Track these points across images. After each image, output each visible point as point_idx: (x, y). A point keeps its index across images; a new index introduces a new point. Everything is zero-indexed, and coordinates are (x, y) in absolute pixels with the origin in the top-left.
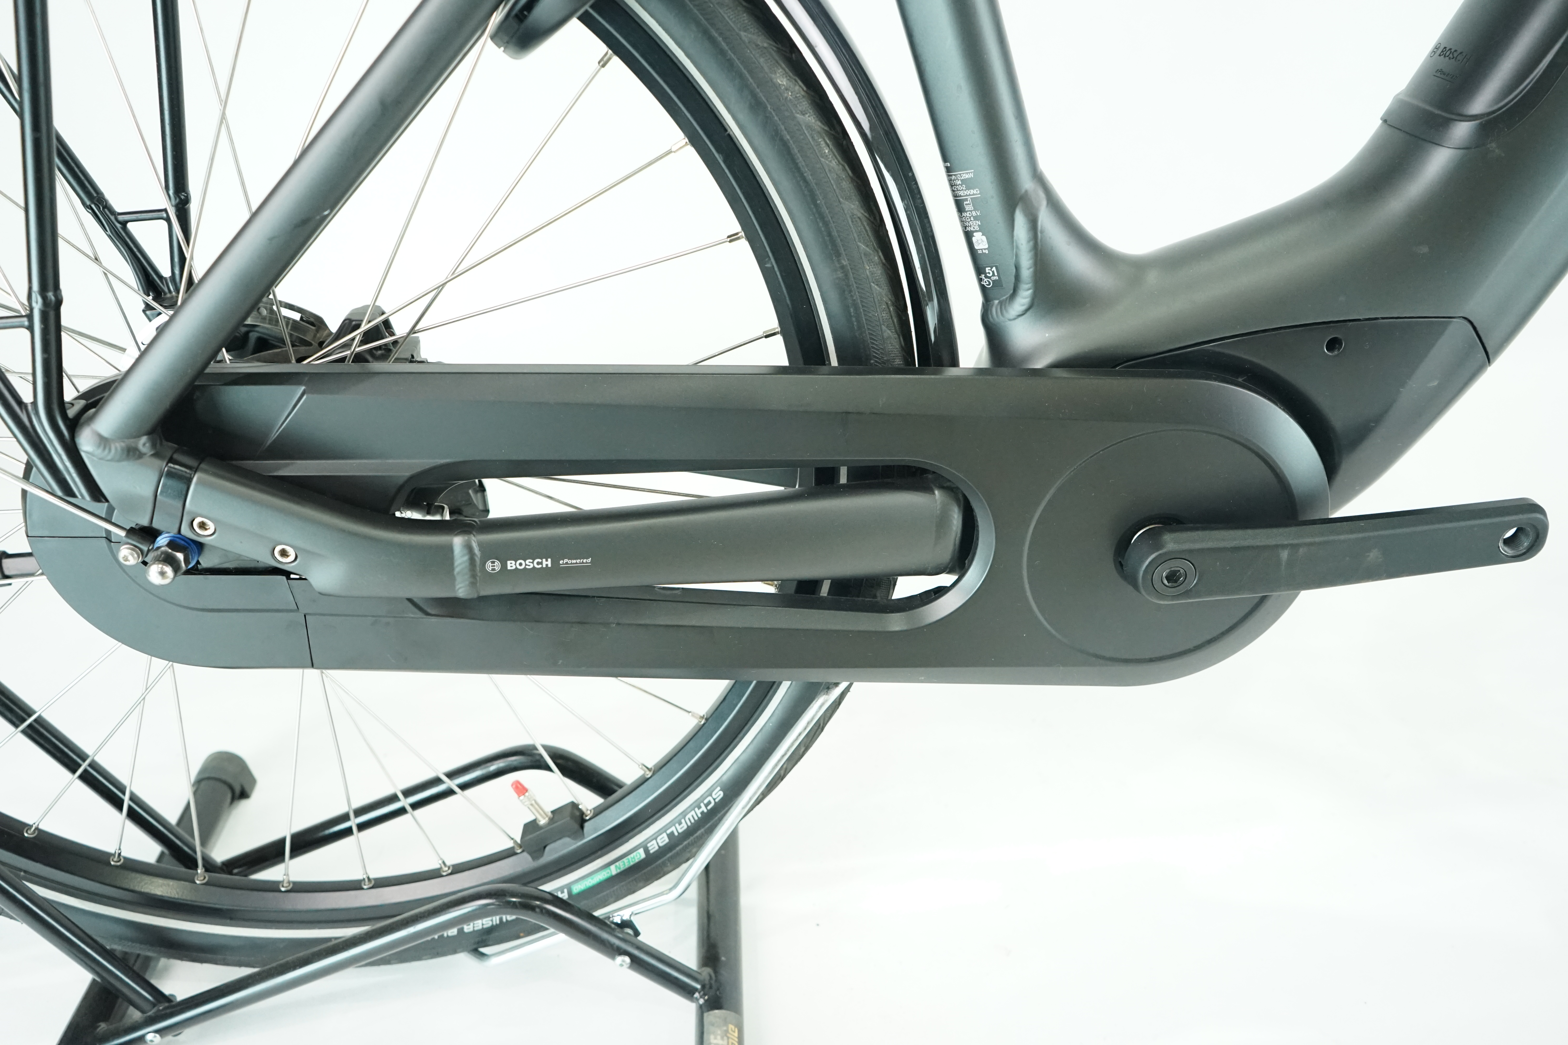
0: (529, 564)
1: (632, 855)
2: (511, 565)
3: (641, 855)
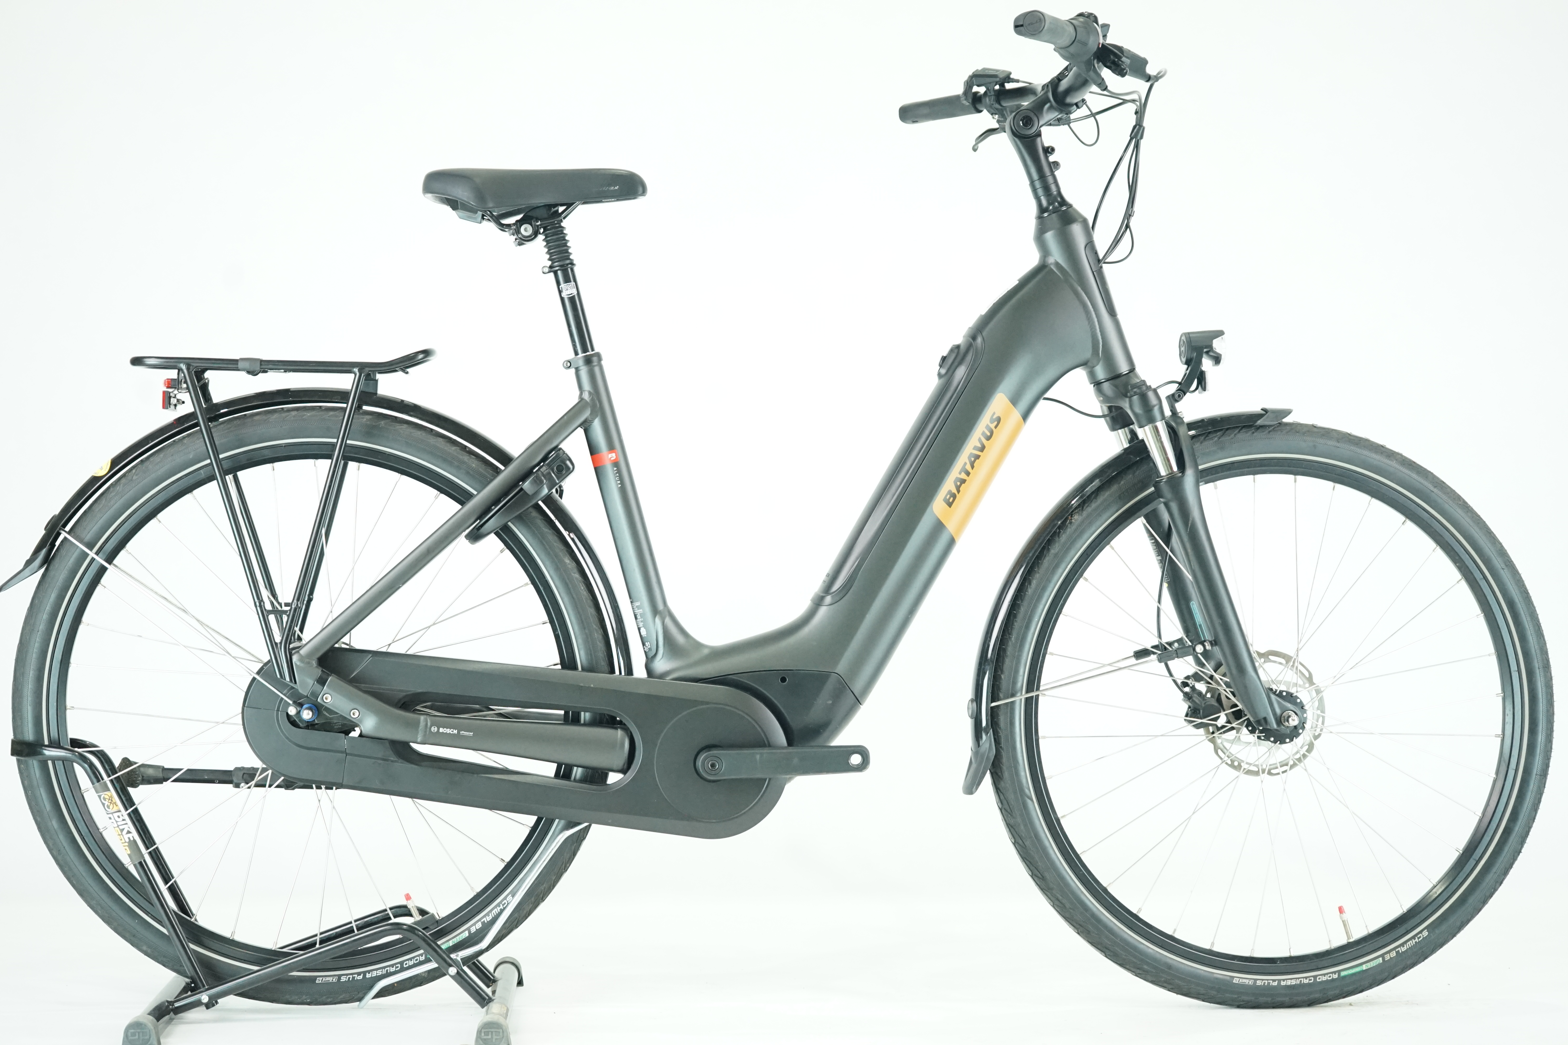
0: (448, 731)
1: (461, 935)
2: (441, 730)
3: (466, 934)
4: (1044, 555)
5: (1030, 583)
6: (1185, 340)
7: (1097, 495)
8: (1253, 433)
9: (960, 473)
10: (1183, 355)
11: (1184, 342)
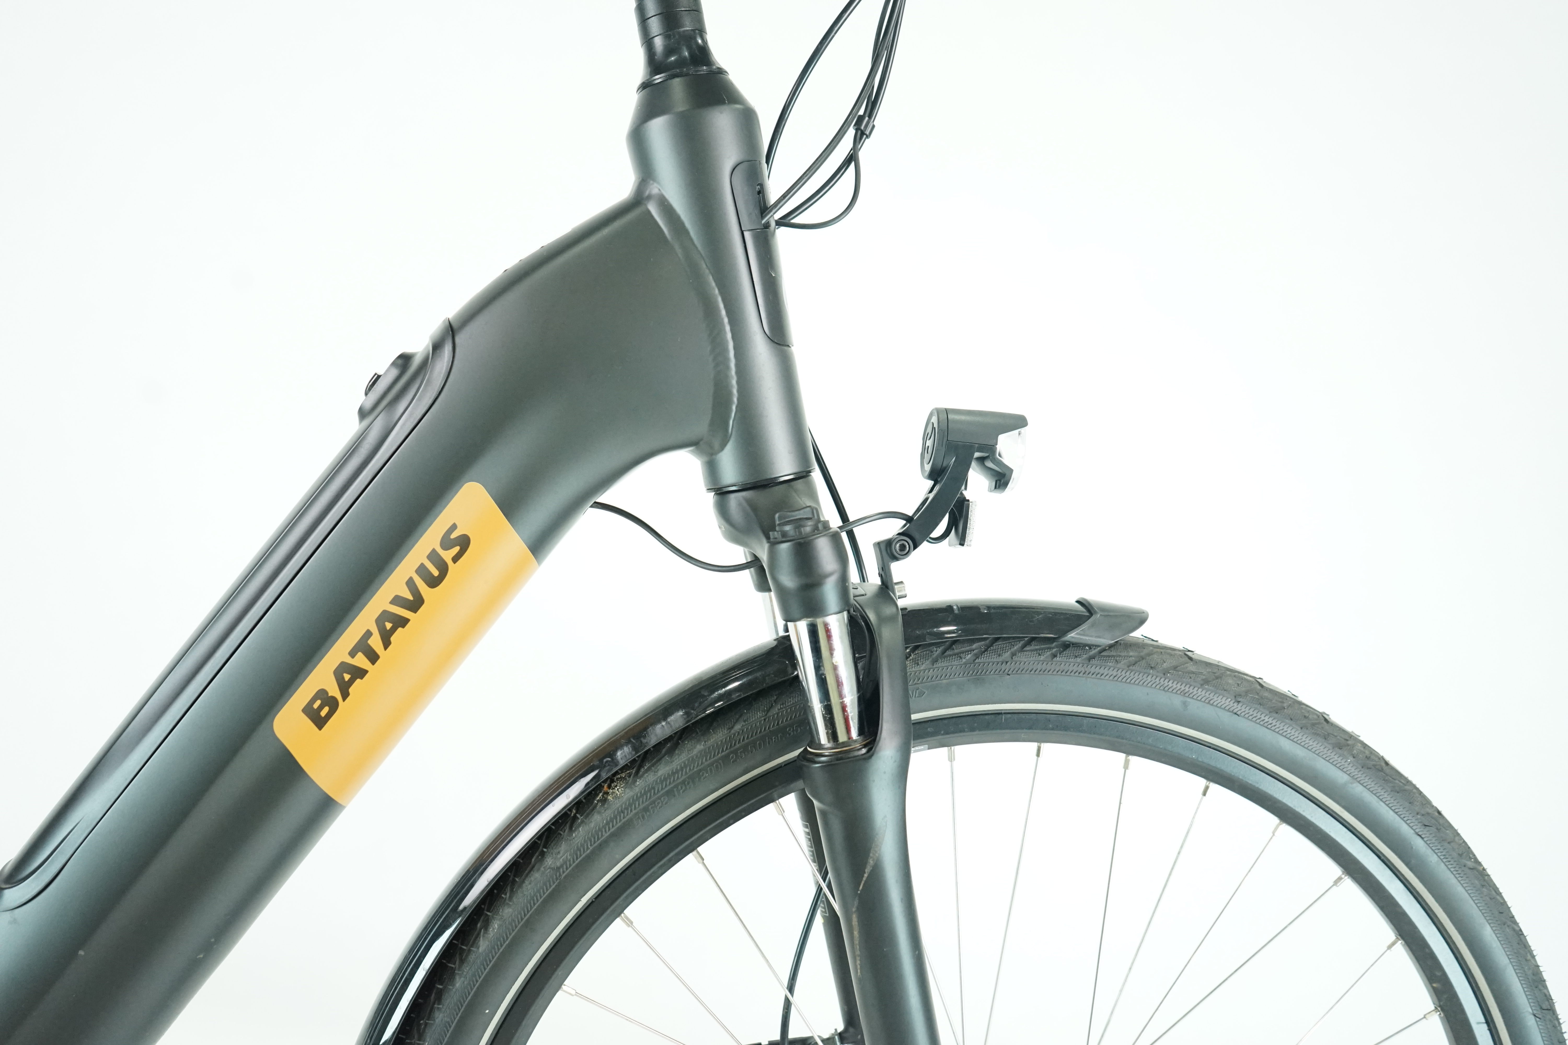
4: (531, 866)
5: (486, 926)
6: (936, 425)
7: (676, 746)
8: (1055, 656)
9: (353, 654)
10: (927, 457)
11: (933, 428)
